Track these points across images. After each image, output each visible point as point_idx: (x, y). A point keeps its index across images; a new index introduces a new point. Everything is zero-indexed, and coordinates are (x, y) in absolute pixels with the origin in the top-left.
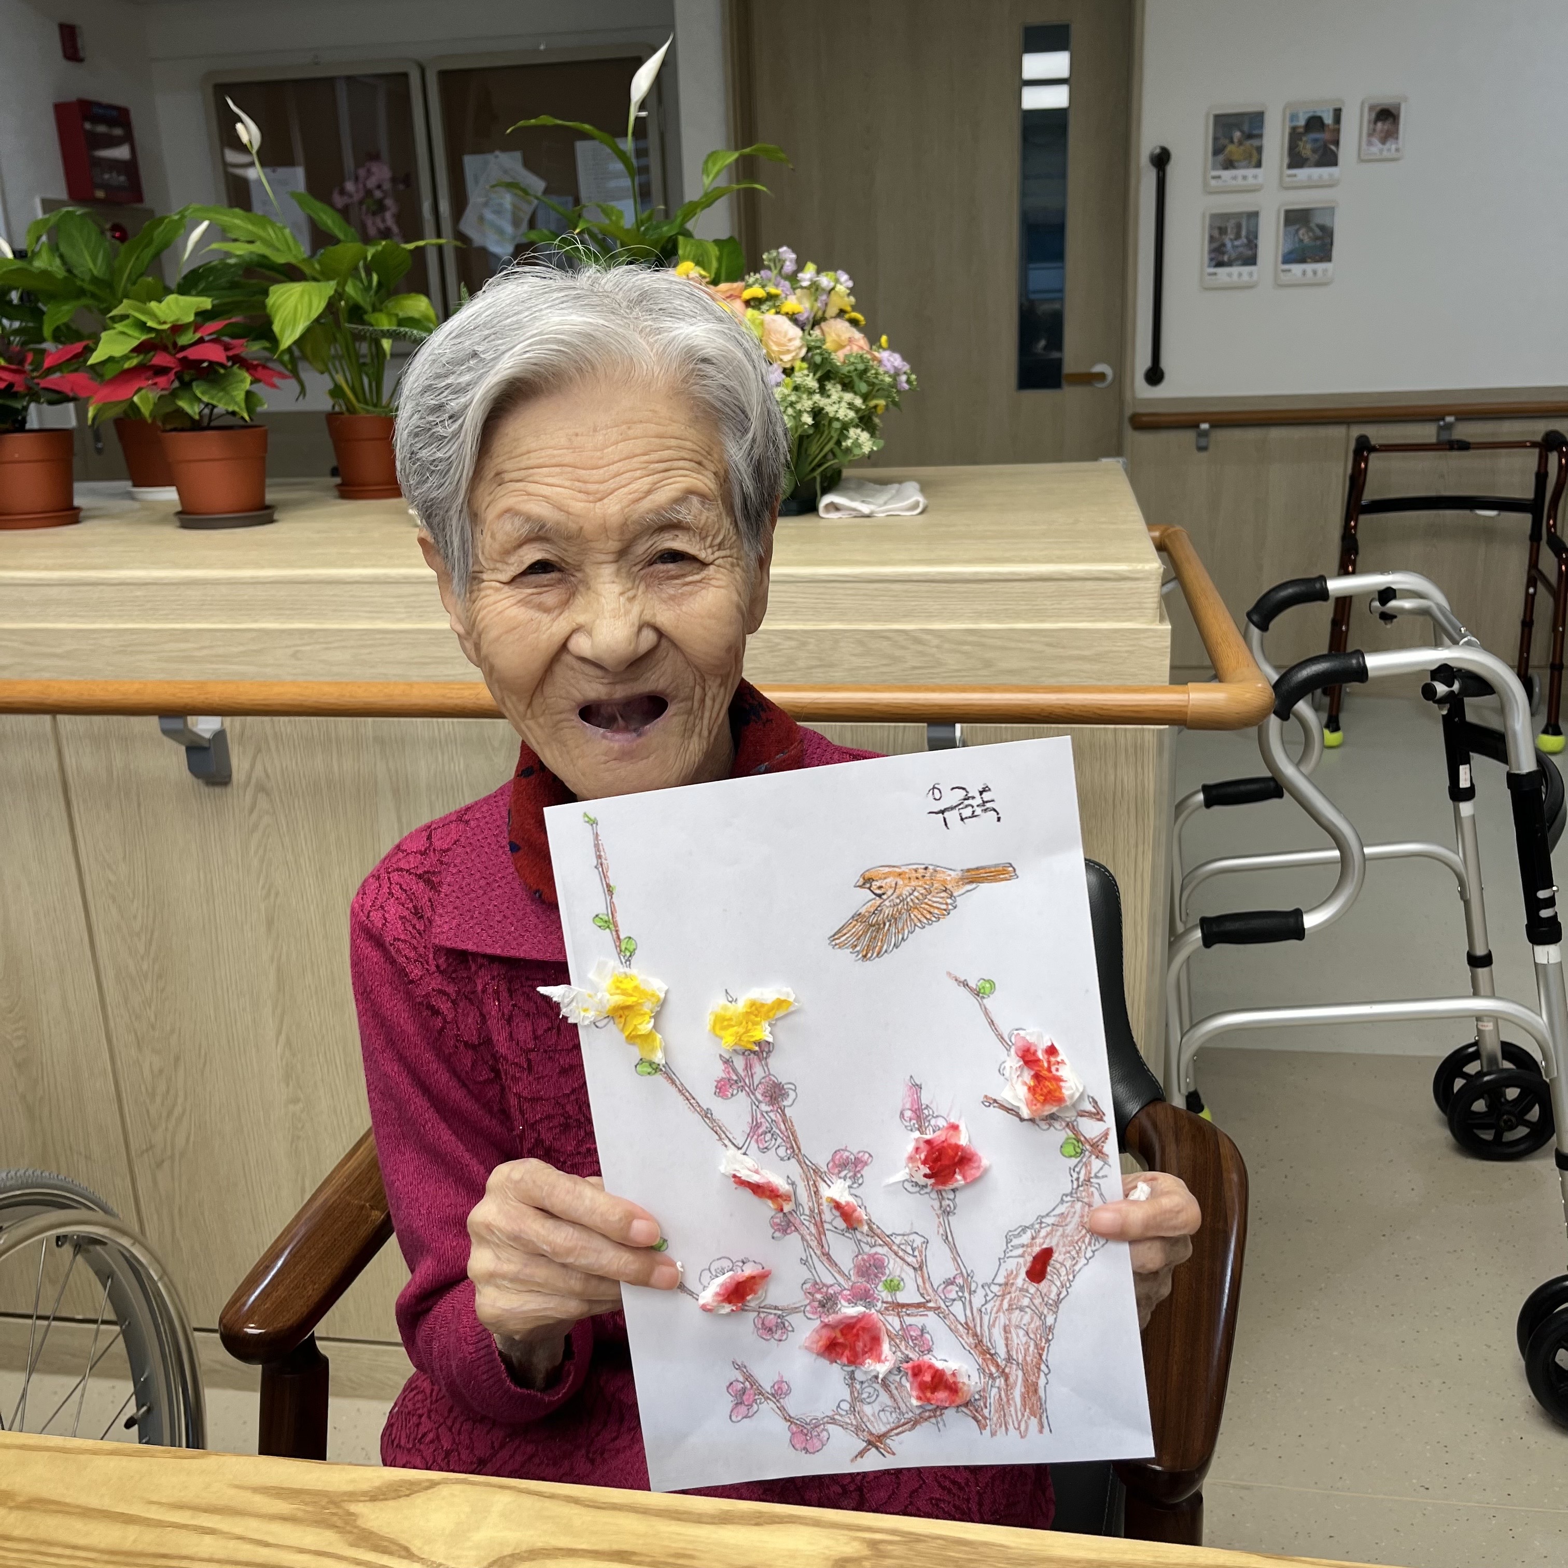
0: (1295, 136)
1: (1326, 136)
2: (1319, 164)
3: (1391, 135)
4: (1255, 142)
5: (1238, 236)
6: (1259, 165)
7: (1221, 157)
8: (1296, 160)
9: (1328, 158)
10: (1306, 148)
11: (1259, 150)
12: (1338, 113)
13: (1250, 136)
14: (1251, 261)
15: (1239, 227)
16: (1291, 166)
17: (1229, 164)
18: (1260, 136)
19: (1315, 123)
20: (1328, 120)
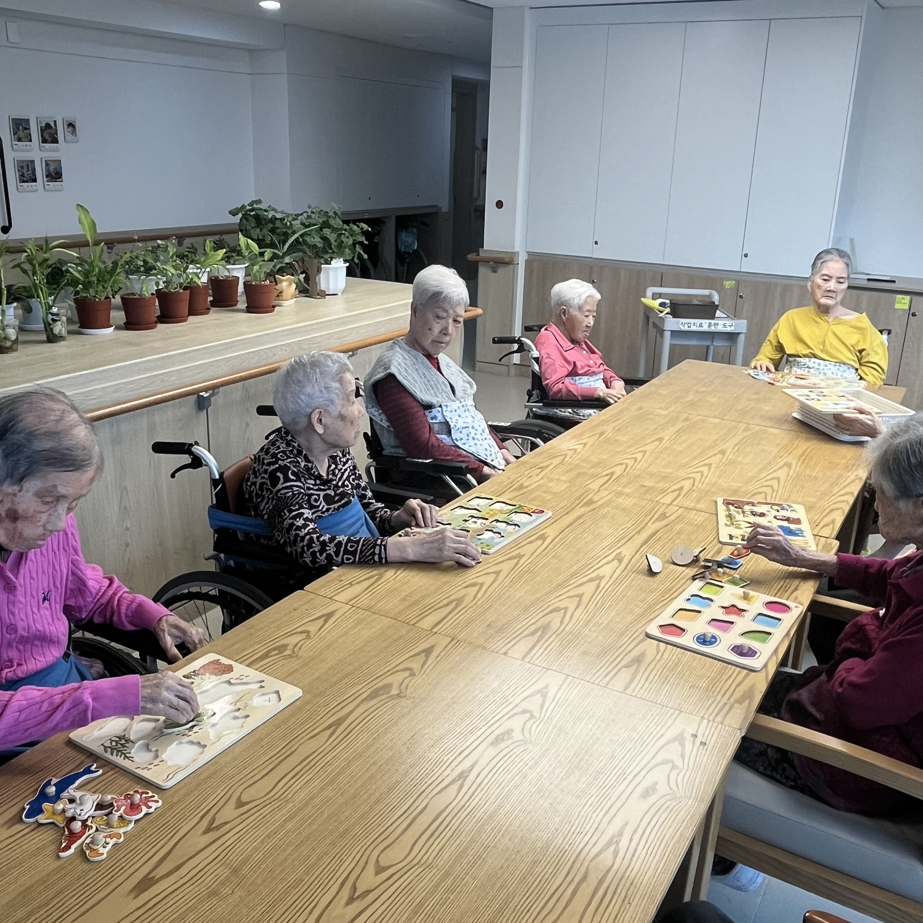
0: (42, 131)
1: (52, 131)
2: (52, 142)
3: (74, 132)
4: (28, 131)
5: (28, 170)
6: (31, 141)
7: (16, 136)
8: (44, 141)
9: (55, 141)
10: (47, 137)
11: (30, 135)
12: (55, 122)
13: (26, 129)
14: (35, 180)
15: (28, 165)
16: (43, 142)
17: (19, 140)
18: (29, 129)
19: (48, 126)
20: (52, 125)
